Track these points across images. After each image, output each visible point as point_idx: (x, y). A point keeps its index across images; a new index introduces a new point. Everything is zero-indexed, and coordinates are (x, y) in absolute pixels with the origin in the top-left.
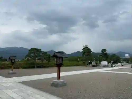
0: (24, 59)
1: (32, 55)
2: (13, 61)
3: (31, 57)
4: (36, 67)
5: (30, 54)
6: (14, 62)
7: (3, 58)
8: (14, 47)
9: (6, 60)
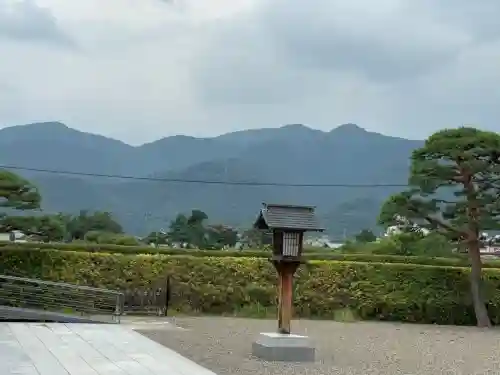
0: (367, 237)
1: (447, 195)
2: (289, 249)
3: (438, 216)
4: (481, 313)
5: (428, 189)
6: (294, 253)
7: (208, 224)
8: (289, 128)
9: (228, 238)
